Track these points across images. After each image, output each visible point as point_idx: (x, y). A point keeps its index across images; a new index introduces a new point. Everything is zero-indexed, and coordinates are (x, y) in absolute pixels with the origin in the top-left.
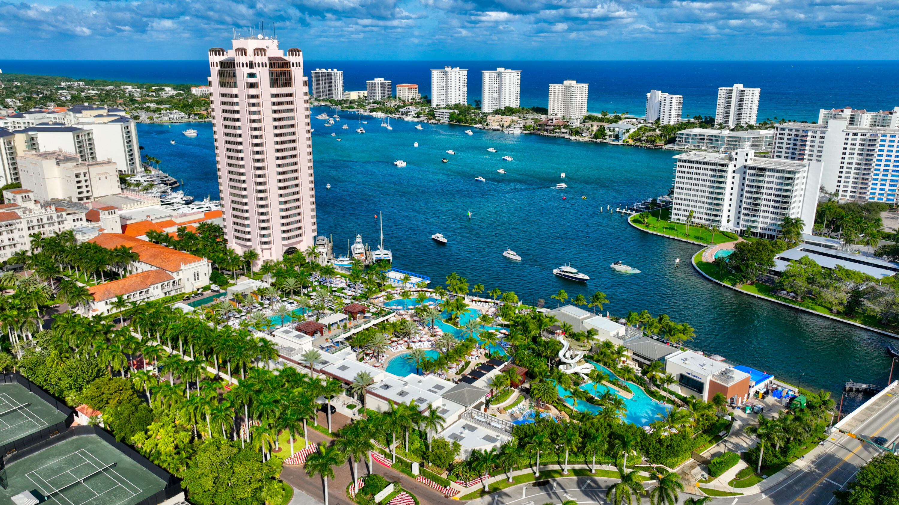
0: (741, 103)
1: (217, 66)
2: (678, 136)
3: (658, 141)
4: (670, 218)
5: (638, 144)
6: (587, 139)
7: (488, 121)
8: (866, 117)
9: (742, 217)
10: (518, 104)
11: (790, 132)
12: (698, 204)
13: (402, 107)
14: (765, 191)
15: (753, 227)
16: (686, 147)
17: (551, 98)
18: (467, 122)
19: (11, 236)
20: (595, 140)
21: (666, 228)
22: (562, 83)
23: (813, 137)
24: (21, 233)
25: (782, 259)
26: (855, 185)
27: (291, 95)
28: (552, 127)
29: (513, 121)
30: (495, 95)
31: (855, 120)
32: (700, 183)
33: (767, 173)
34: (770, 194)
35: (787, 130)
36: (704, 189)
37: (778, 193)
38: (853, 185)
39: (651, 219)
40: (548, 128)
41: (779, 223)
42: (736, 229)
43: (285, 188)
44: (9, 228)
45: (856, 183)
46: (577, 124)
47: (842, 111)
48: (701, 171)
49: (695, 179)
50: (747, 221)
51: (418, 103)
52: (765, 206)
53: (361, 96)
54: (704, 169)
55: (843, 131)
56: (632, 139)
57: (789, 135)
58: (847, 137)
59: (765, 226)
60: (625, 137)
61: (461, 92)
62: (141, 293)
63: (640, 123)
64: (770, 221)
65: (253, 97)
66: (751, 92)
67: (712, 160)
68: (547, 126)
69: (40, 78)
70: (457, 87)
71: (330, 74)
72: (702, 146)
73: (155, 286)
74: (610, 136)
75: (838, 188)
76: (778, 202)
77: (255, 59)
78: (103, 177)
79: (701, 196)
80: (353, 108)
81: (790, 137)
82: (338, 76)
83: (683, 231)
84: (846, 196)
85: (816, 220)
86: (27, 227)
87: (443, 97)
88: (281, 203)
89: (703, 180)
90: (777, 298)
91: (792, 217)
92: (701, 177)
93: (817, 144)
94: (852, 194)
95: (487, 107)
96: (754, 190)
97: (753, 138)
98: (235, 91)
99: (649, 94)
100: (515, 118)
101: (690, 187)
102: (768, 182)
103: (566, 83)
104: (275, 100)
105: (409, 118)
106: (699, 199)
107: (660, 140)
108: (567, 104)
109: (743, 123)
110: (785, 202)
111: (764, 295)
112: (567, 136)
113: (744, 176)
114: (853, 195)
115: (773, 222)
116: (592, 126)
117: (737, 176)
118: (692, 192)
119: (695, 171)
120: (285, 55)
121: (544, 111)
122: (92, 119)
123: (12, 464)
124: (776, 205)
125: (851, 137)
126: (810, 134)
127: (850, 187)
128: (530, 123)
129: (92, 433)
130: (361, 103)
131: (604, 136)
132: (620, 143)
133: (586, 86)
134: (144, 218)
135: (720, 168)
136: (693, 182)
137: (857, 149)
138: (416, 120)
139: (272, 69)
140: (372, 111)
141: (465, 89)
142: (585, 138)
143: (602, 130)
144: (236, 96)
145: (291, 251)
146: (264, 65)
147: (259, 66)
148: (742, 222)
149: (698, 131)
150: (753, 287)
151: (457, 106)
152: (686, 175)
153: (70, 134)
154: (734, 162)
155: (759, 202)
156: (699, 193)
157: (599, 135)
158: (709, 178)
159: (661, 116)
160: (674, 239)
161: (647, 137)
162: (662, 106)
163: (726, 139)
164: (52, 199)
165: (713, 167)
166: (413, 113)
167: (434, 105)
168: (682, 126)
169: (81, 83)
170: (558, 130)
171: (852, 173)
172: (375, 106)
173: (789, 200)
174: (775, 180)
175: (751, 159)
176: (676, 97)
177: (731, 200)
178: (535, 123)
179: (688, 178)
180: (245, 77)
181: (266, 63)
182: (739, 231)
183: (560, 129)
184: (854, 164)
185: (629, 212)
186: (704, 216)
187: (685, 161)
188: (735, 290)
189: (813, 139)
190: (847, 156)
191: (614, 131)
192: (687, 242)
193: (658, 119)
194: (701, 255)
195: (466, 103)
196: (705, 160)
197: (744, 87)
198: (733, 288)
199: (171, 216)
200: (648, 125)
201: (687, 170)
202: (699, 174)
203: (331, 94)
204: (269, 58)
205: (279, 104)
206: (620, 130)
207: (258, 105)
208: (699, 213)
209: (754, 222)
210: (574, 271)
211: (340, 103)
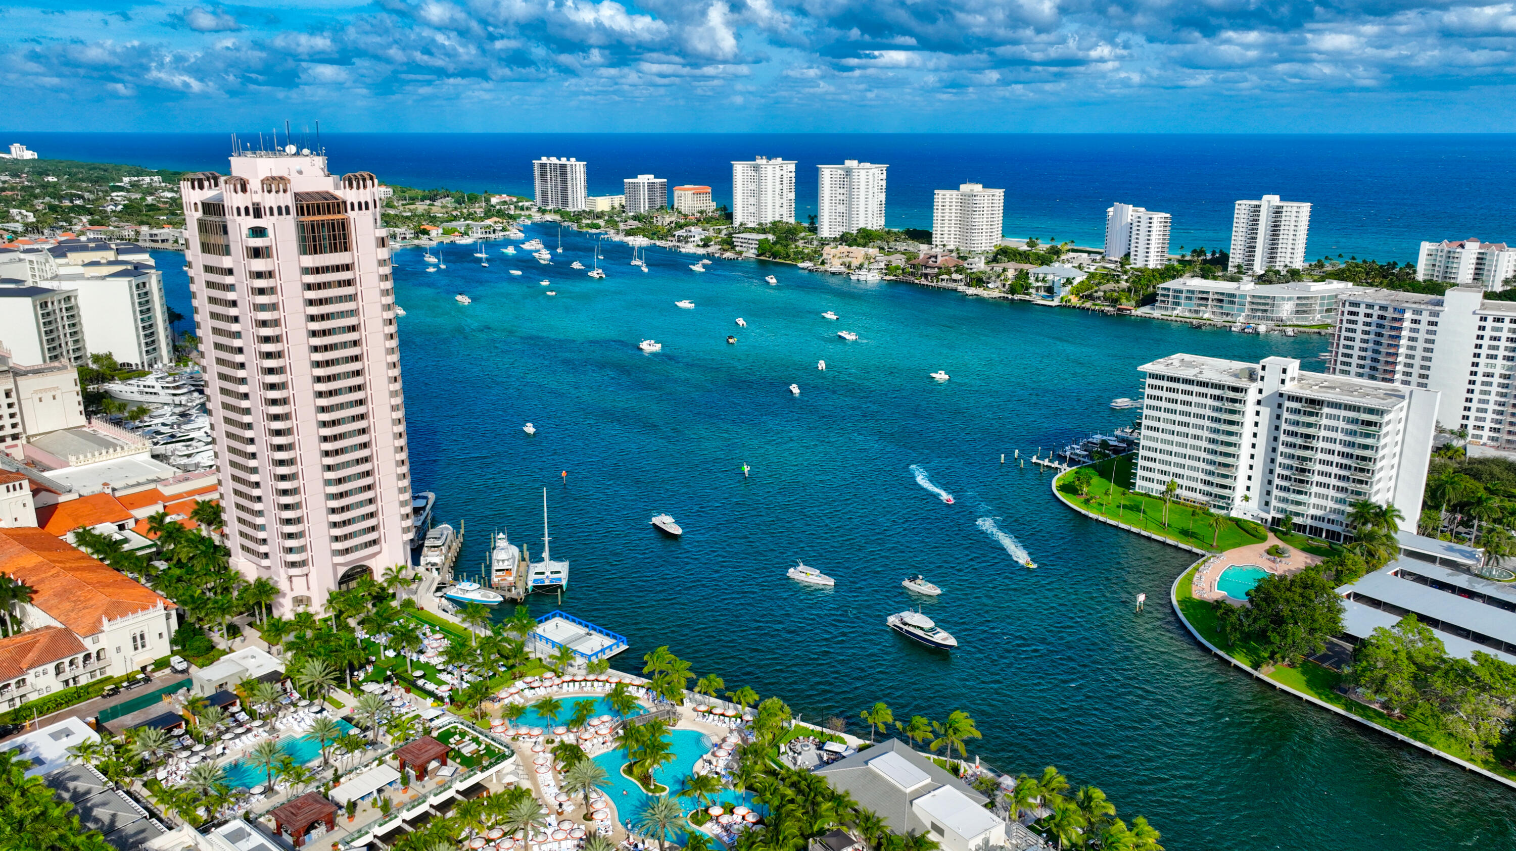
0: (1275, 229)
1: (196, 210)
2: (1160, 292)
3: (1124, 301)
4: (1134, 484)
5: (1088, 304)
6: (996, 294)
7: (825, 256)
8: (1507, 258)
9: (1275, 492)
10: (883, 223)
11: (1369, 311)
12: (1188, 462)
13: (681, 227)
14: (1321, 444)
15: (1297, 514)
16: (1175, 312)
17: (937, 214)
18: (788, 256)
20: (1010, 296)
21: (1125, 507)
22: (958, 189)
23: (1415, 321)
25: (1358, 597)
26: (1499, 417)
27: (347, 267)
28: (936, 270)
29: (867, 257)
30: (841, 208)
31: (1487, 262)
32: (1192, 420)
33: (1326, 410)
34: (1331, 452)
35: (1363, 306)
36: (1198, 432)
37: (1347, 450)
38: (1495, 417)
39: (1097, 485)
40: (928, 271)
41: (1350, 510)
42: (1264, 515)
43: (337, 452)
45: (1501, 413)
46: (979, 265)
47: (1462, 246)
48: (1194, 399)
49: (1182, 413)
50: (1285, 500)
51: (709, 220)
52: (1321, 473)
53: (617, 205)
54: (1199, 394)
55: (1474, 313)
56: (1077, 295)
57: (1368, 315)
58: (1483, 324)
59: (1319, 513)
60: (1064, 292)
61: (785, 201)
63: (1094, 261)
64: (1330, 504)
65: (259, 275)
66: (1295, 209)
67: (1215, 378)
68: (926, 268)
70: (778, 191)
71: (563, 167)
72: (1205, 312)
73: (40, 669)
74: (1037, 289)
75: (1465, 422)
76: (1347, 467)
77: (263, 198)
78: (47, 397)
79: (1193, 447)
80: (597, 227)
81: (1368, 320)
82: (578, 169)
83: (1157, 515)
84: (1481, 437)
85: (1425, 503)
87: (752, 209)
88: (328, 482)
89: (1197, 416)
90: (1349, 707)
91: (1373, 500)
92: (1193, 410)
93: (1422, 336)
94: (1492, 434)
95: (827, 230)
96: (1299, 441)
97: (1298, 298)
98: (226, 262)
99: (1111, 209)
100: (872, 251)
101: (1170, 427)
102: (1328, 428)
103: (965, 188)
104: (311, 279)
105: (689, 248)
106: (1189, 452)
107: (1128, 299)
108: (966, 226)
109: (1279, 266)
110: (1362, 470)
111: (1320, 695)
112: (961, 288)
113: (1278, 411)
114: (1496, 435)
115: (1337, 506)
116: (1004, 270)
117: (1265, 411)
118: (1176, 439)
119: (1181, 397)
121: (925, 236)
122: (81, 270)
124: (1343, 473)
125: (1489, 324)
126: (1408, 315)
127: (1488, 420)
128: (899, 261)
130: (611, 219)
131: (1027, 289)
132: (1056, 302)
133: (999, 193)
134: (97, 488)
135: (1232, 395)
136: (1178, 418)
137: (1502, 348)
138: (701, 251)
139: (302, 218)
140: (629, 233)
141: (792, 196)
142: (993, 291)
143: (1023, 276)
144: (230, 272)
145: (358, 573)
146: (282, 211)
147: (272, 214)
148: (1274, 503)
149: (1197, 283)
150: (1296, 674)
151: (775, 227)
152: (1164, 404)
154: (1259, 384)
155: (1309, 465)
156: (1191, 441)
157: (1018, 288)
158: (1208, 413)
159: (1133, 249)
160: (1138, 535)
161: (1105, 292)
162: (1134, 232)
163: (1249, 299)
165: (1217, 392)
166: (697, 238)
167: (737, 222)
168: (1169, 273)
169: (156, 178)
170: (945, 277)
171: (1493, 393)
172: (635, 224)
173: (1370, 466)
174: (1341, 424)
175: (1293, 379)
176: (1159, 217)
177: (1252, 457)
178: (908, 259)
179: (1167, 410)
180: (244, 237)
181: (287, 208)
182: (1270, 520)
183: (950, 273)
184: (1497, 376)
185: (1056, 464)
186: (1200, 486)
187: (1161, 378)
188: (1258, 679)
189: (1414, 326)
190: (1482, 361)
191: (1043, 280)
192: (1164, 543)
193: (1128, 255)
194: (1190, 579)
195: (792, 221)
196: (1201, 378)
197: (1281, 200)
198: (1255, 673)
199: (157, 480)
200: (1108, 265)
201: (1165, 394)
202: (1189, 404)
203: (565, 202)
204: (296, 194)
205: (319, 286)
206: (1057, 279)
207: (272, 291)
208: (1190, 478)
209: (1298, 503)
210: (928, 623)
211: (578, 216)
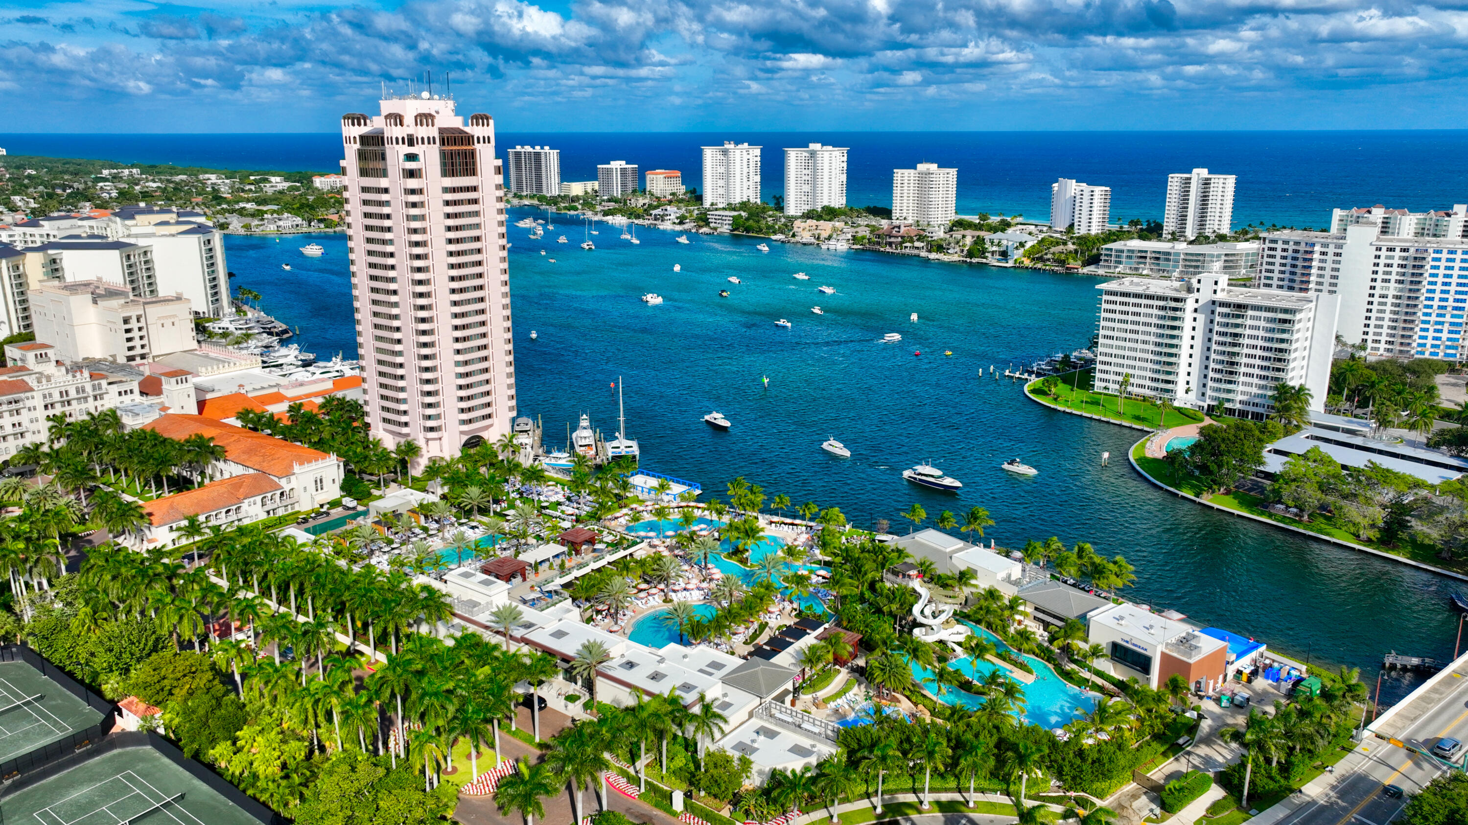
0: (1204, 199)
1: (355, 142)
2: (1103, 252)
3: (1071, 261)
4: (1093, 386)
5: (1039, 265)
6: (956, 258)
7: (795, 229)
8: (1408, 222)
9: (1210, 384)
10: (844, 202)
11: (1286, 247)
12: (1138, 364)
13: (655, 208)
14: (1246, 341)
15: (1228, 400)
16: (1117, 270)
17: (897, 191)
18: (760, 230)
19: (16, 419)
20: (968, 260)
21: (1086, 402)
22: (915, 168)
23: (1323, 253)
24: (33, 414)
25: (1277, 452)
26: (1393, 332)
27: (475, 189)
28: (900, 239)
29: (835, 229)
30: (806, 188)
31: (1391, 226)
32: (1141, 328)
33: (1250, 313)
34: (1255, 347)
35: (1280, 242)
36: (1146, 338)
37: (1267, 344)
38: (1390, 331)
39: (1061, 389)
40: (892, 240)
41: (1270, 393)
42: (1201, 404)
43: (465, 339)
44: (14, 406)
45: (1394, 328)
46: (940, 234)
47: (1369, 212)
48: (1142, 310)
49: (1133, 323)
50: (1218, 390)
51: (681, 201)
52: (1247, 365)
53: (589, 190)
54: (1146, 306)
55: (1371, 244)
56: (1029, 257)
57: (1284, 250)
58: (1378, 253)
59: (1248, 398)
60: (1018, 254)
61: (751, 183)
62: (228, 511)
63: (1041, 231)
64: (1254, 390)
65: (413, 192)
66: (1222, 181)
67: (1160, 292)
68: (890, 237)
69: (68, 163)
70: (745, 174)
71: (538, 154)
72: (1144, 269)
73: (252, 500)
74: (993, 253)
75: (1365, 337)
76: (1268, 359)
77: (416, 131)
78: (168, 323)
79: (1143, 351)
80: (576, 209)
81: (1285, 254)
82: (552, 157)
83: (1114, 408)
84: (1378, 349)
85: (1330, 388)
86: (43, 404)
87: (721, 191)
88: (457, 364)
89: (1144, 324)
90: (1271, 516)
91: (1291, 384)
92: (1142, 319)
93: (1329, 265)
94: (1387, 346)
95: (794, 206)
96: (1229, 339)
97: (1226, 255)
98: (383, 183)
99: (1055, 185)
100: (839, 225)
101: (1123, 335)
102: (1252, 327)
103: (921, 167)
104: (450, 197)
105: (667, 226)
106: (1139, 355)
107: (1075, 259)
108: (923, 201)
109: (1208, 232)
110: (1280, 360)
111: (1249, 511)
112: (923, 254)
113: (1212, 317)
114: (1390, 347)
115: (1260, 392)
116: (964, 236)
117: (1201, 318)
118: (1128, 344)
119: (1131, 309)
120: (466, 124)
121: (887, 213)
122: (151, 229)
123: (12, 796)
124: (1265, 363)
125: (1384, 253)
126: (1317, 248)
127: (1384, 335)
128: (864, 232)
129: (145, 744)
130: (588, 201)
131: (984, 253)
132: (1010, 264)
133: (953, 172)
134: (234, 389)
135: (1174, 304)
136: (1130, 327)
137: (1394, 273)
138: (678, 228)
139: (444, 148)
140: (606, 214)
141: (758, 178)
142: (953, 256)
143: (979, 241)
144: (386, 191)
145: (474, 442)
146: (431, 141)
147: (423, 143)
148: (1209, 393)
149: (1136, 244)
150: (1230, 499)
151: (744, 205)
152: (1118, 316)
153: (116, 253)
154: (1196, 295)
155: (1236, 359)
156: (1140, 346)
157: (975, 252)
158: (1154, 321)
159: (1076, 220)
160: (1099, 420)
161: (1053, 254)
162: (1077, 205)
163: (1182, 257)
164: (84, 359)
165: (1162, 303)
166: (673, 217)
167: (707, 204)
168: (1110, 237)
169: (134, 171)
170: (908, 244)
171: (1388, 312)
172: (612, 205)
173: (1286, 356)
174: (1262, 324)
175: (1223, 290)
176: (1099, 190)
177: (1191, 356)
178: (872, 232)
179: (1121, 321)
180: (401, 161)
181: (434, 138)
182: (1206, 407)
183: (912, 241)
184: (1390, 297)
185: (1026, 376)
186: (1148, 383)
187: (1115, 294)
188: (1200, 503)
189: (1322, 257)
190: (1378, 284)
191: (999, 245)
192: (1120, 425)
193: (1072, 226)
194: (1143, 446)
195: (759, 201)
196: (1148, 292)
197: (1209, 173)
198: (1198, 500)
199: (277, 385)
200: (1055, 235)
201: (1118, 307)
202: (1139, 314)
203: (539, 187)
204: (440, 129)
205: (455, 203)
206: (1010, 243)
207: (422, 204)
208: (1140, 377)
209: (1229, 391)
210: (938, 473)
211: (554, 201)
